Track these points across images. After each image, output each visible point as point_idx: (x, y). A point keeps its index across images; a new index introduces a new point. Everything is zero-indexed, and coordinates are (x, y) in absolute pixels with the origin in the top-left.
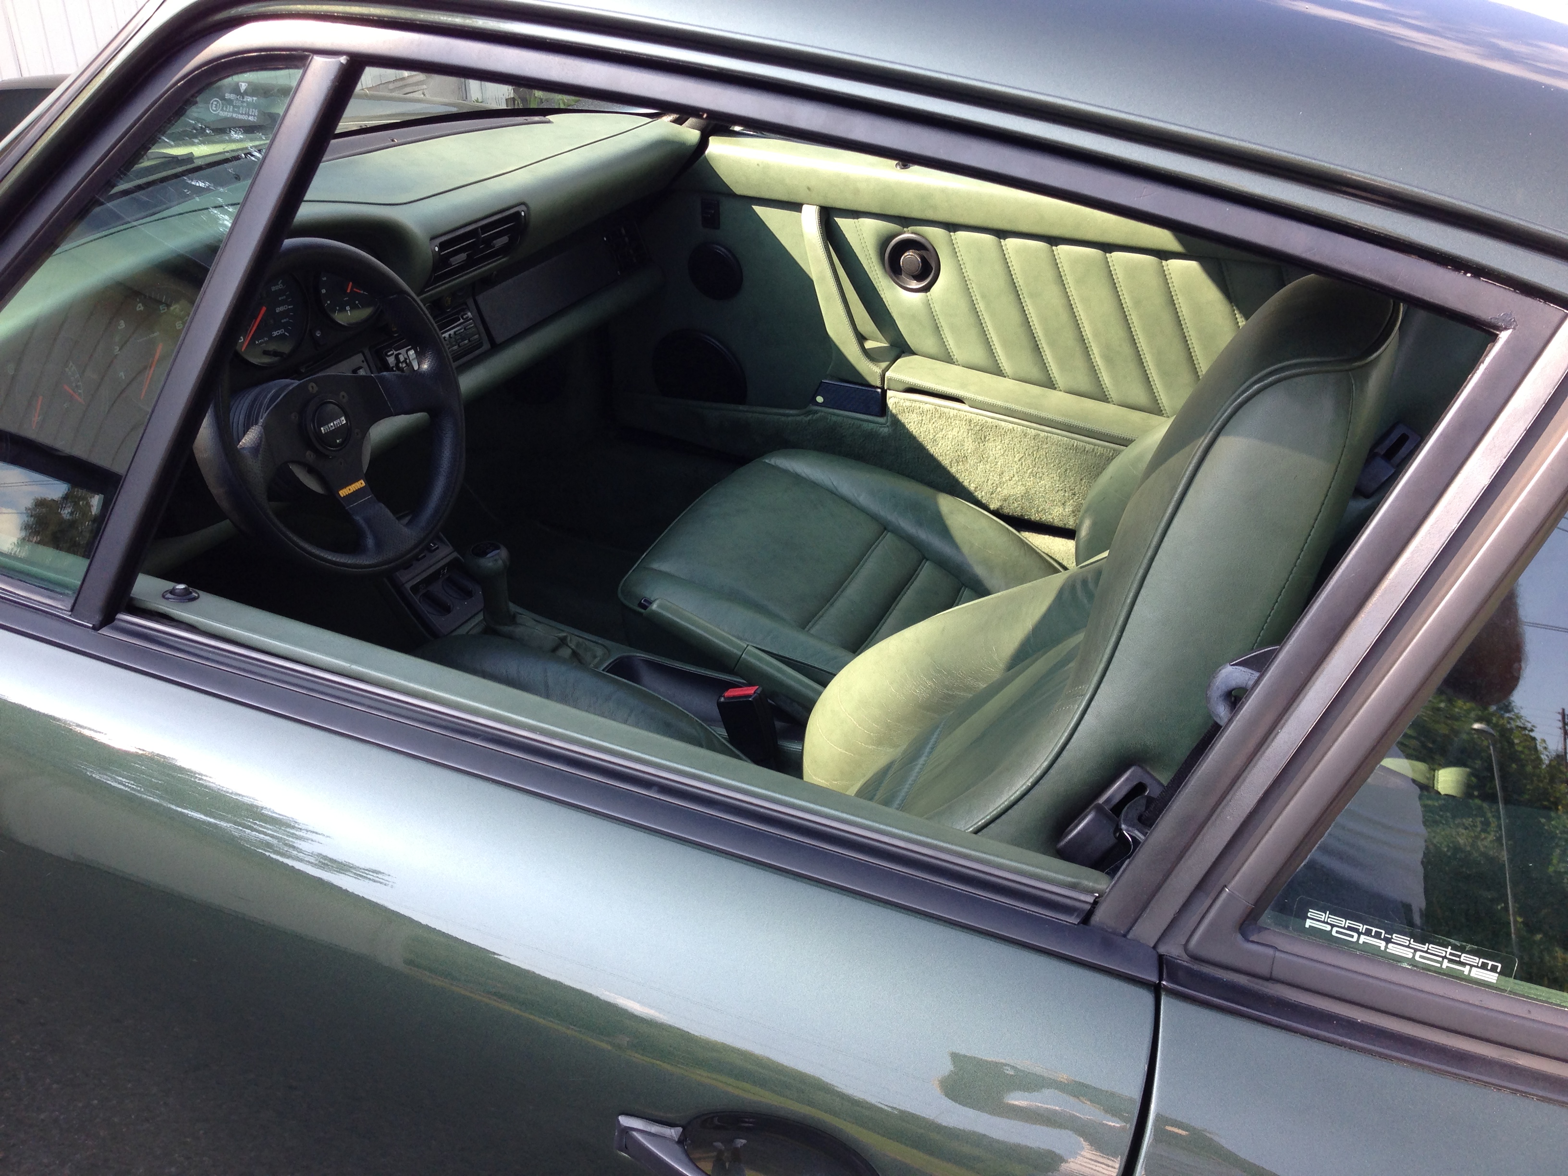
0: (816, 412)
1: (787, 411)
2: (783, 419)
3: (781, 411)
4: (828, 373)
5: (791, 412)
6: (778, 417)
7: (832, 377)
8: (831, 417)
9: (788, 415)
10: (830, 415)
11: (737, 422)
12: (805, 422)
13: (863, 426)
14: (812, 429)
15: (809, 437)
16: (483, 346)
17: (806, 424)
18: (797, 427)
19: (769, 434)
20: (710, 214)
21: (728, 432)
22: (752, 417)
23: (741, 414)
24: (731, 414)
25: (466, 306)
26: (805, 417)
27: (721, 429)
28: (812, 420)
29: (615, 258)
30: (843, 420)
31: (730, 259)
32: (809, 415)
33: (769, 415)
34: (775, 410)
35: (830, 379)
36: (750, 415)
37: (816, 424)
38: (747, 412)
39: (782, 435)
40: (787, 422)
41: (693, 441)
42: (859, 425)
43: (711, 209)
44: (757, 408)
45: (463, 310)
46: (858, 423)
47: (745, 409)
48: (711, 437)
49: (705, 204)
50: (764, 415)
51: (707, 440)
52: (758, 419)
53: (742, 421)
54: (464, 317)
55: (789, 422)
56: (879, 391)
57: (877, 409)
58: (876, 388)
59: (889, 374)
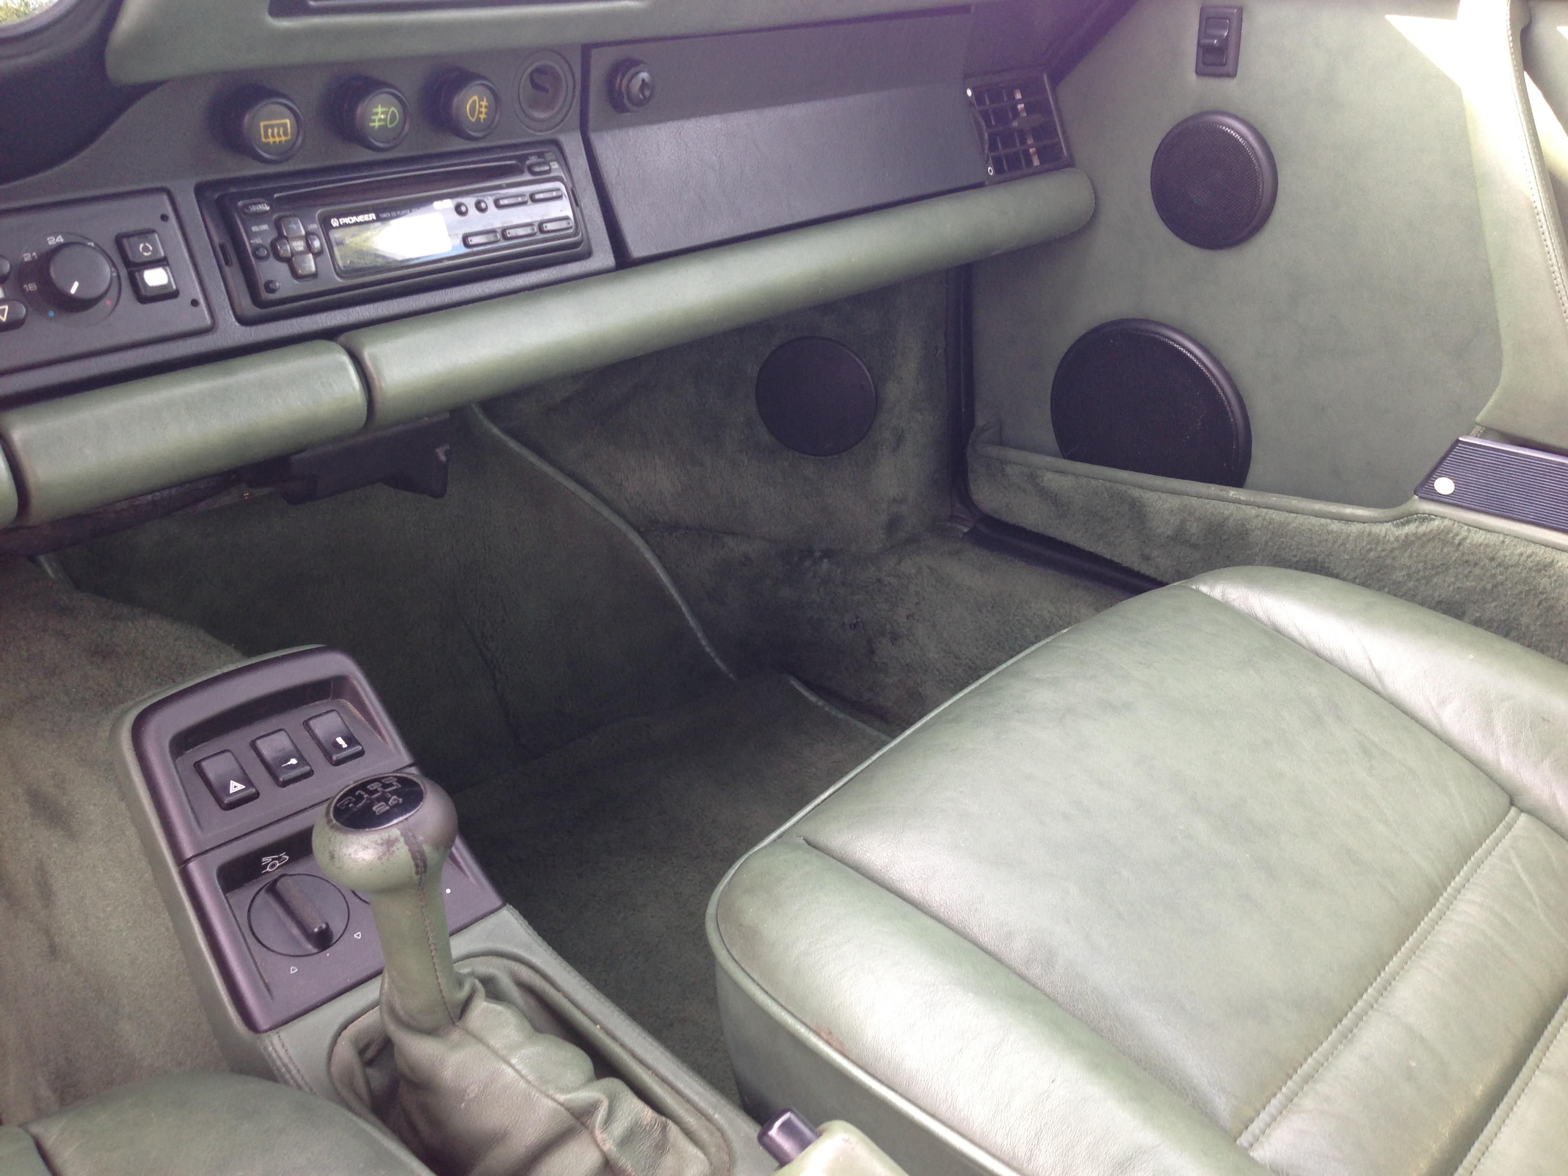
0: (1427, 518)
1: (1349, 510)
2: (1335, 526)
3: (1333, 508)
4: (1478, 419)
5: (1360, 512)
6: (1323, 521)
7: (1488, 432)
8: (1469, 531)
9: (1348, 520)
10: (1466, 527)
11: (1221, 525)
12: (1392, 539)
13: (1560, 564)
14: (1410, 556)
15: (1399, 575)
16: (591, 259)
17: (1396, 545)
18: (1370, 550)
19: (1295, 560)
20: (1220, 38)
21: (1195, 546)
22: (1257, 516)
23: (1233, 507)
24: (1208, 506)
25: (555, 149)
26: (1397, 526)
27: (1179, 537)
28: (1415, 534)
29: (986, 136)
30: (1503, 542)
31: (1253, 148)
32: (1408, 522)
33: (1299, 516)
34: (1318, 506)
35: (1482, 436)
36: (1253, 511)
37: (1423, 546)
38: (1247, 504)
39: (1326, 565)
40: (1344, 536)
41: (1116, 559)
42: (1548, 560)
43: (1222, 27)
44: (1273, 499)
45: (540, 155)
46: (1548, 555)
47: (1242, 498)
48: (1155, 553)
49: (1208, 18)
50: (1287, 514)
51: (1147, 558)
52: (1270, 522)
53: (1231, 523)
54: (537, 169)
55: (1349, 535)
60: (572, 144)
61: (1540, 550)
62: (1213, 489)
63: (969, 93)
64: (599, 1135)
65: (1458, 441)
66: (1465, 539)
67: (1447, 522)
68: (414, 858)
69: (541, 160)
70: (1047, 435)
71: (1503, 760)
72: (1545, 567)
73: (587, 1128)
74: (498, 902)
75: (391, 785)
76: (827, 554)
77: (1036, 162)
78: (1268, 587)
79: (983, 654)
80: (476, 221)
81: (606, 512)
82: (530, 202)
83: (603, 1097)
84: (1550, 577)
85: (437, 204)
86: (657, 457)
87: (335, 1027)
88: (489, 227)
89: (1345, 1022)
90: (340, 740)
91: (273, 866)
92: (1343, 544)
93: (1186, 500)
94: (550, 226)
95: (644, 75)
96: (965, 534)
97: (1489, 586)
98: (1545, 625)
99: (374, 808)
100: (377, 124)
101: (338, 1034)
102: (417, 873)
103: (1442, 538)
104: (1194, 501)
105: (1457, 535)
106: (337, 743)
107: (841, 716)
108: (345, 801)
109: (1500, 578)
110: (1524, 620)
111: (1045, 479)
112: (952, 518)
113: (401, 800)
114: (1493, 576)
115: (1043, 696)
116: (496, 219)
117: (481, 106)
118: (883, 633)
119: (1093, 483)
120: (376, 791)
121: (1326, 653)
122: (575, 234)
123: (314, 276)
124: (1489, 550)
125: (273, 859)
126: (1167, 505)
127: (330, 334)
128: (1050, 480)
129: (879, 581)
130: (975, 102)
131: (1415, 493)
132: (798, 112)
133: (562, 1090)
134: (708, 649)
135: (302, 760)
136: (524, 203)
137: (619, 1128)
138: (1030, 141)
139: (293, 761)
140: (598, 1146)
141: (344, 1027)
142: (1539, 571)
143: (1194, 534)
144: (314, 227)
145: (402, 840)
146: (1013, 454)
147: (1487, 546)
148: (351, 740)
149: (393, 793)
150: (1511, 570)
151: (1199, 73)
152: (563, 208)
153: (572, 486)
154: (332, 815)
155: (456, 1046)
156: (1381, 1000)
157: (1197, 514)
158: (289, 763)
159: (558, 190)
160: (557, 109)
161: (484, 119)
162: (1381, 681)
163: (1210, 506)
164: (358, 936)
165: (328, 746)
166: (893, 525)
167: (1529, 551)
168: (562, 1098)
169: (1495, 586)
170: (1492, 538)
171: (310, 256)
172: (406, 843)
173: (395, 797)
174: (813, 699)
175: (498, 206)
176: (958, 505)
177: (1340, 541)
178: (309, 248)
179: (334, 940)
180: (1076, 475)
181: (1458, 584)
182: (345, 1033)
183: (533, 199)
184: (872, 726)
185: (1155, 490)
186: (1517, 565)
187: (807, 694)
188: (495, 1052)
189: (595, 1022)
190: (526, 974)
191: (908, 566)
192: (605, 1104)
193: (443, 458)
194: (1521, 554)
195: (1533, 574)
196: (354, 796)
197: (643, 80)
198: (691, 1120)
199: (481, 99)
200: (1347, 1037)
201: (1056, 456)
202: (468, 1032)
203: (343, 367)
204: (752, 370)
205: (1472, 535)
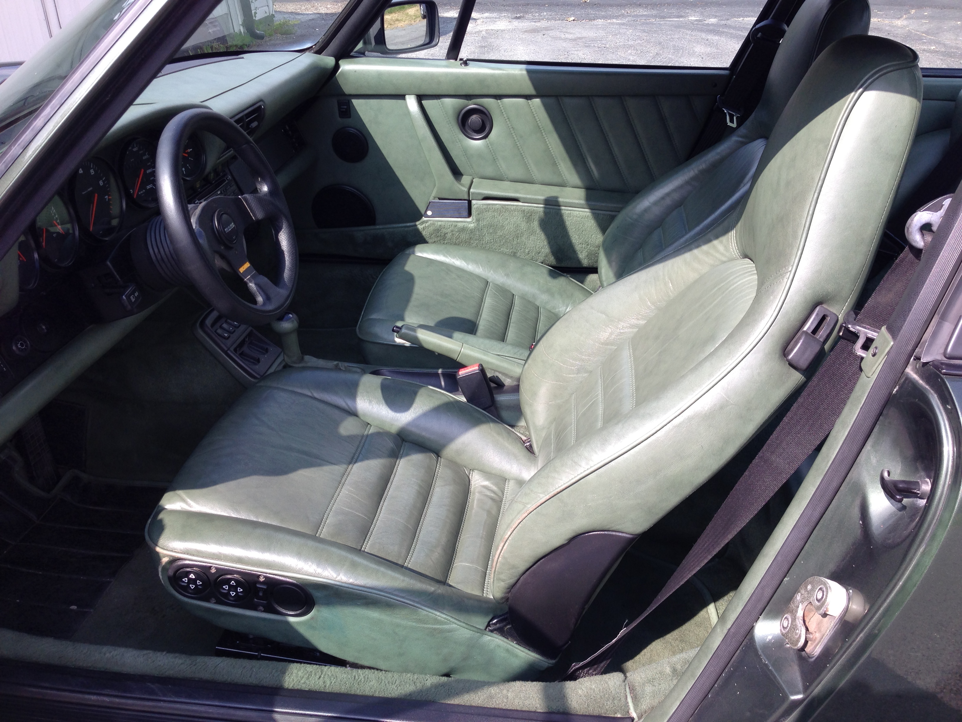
0: (427, 222)
1: (408, 224)
2: (406, 229)
4: (433, 195)
5: (411, 224)
6: (403, 229)
8: (437, 222)
13: (458, 225)
14: (426, 232)
20: (345, 108)
24: (372, 232)
30: (445, 223)
33: (397, 229)
34: (401, 225)
35: (435, 199)
38: (382, 229)
41: (348, 255)
43: (345, 106)
44: (386, 226)
46: (455, 224)
48: (359, 249)
49: (340, 104)
51: (356, 251)
52: (390, 232)
53: (379, 235)
55: (410, 230)
56: (467, 202)
57: (466, 213)
58: (465, 200)
59: (471, 190)
61: (453, 223)
65: (430, 202)
66: (437, 225)
67: (432, 222)
70: (312, 223)
72: (455, 227)
84: (457, 229)
93: (365, 232)
98: (459, 241)
103: (432, 226)
105: (435, 224)
109: (447, 232)
114: (445, 232)
126: (360, 234)
128: (321, 236)
131: (423, 216)
147: (442, 225)
150: (448, 230)
151: (340, 117)
157: (368, 235)
167: (451, 224)
169: (446, 234)
170: (443, 223)
180: (329, 232)
181: (438, 236)
185: (355, 231)
186: (449, 228)
201: (317, 228)
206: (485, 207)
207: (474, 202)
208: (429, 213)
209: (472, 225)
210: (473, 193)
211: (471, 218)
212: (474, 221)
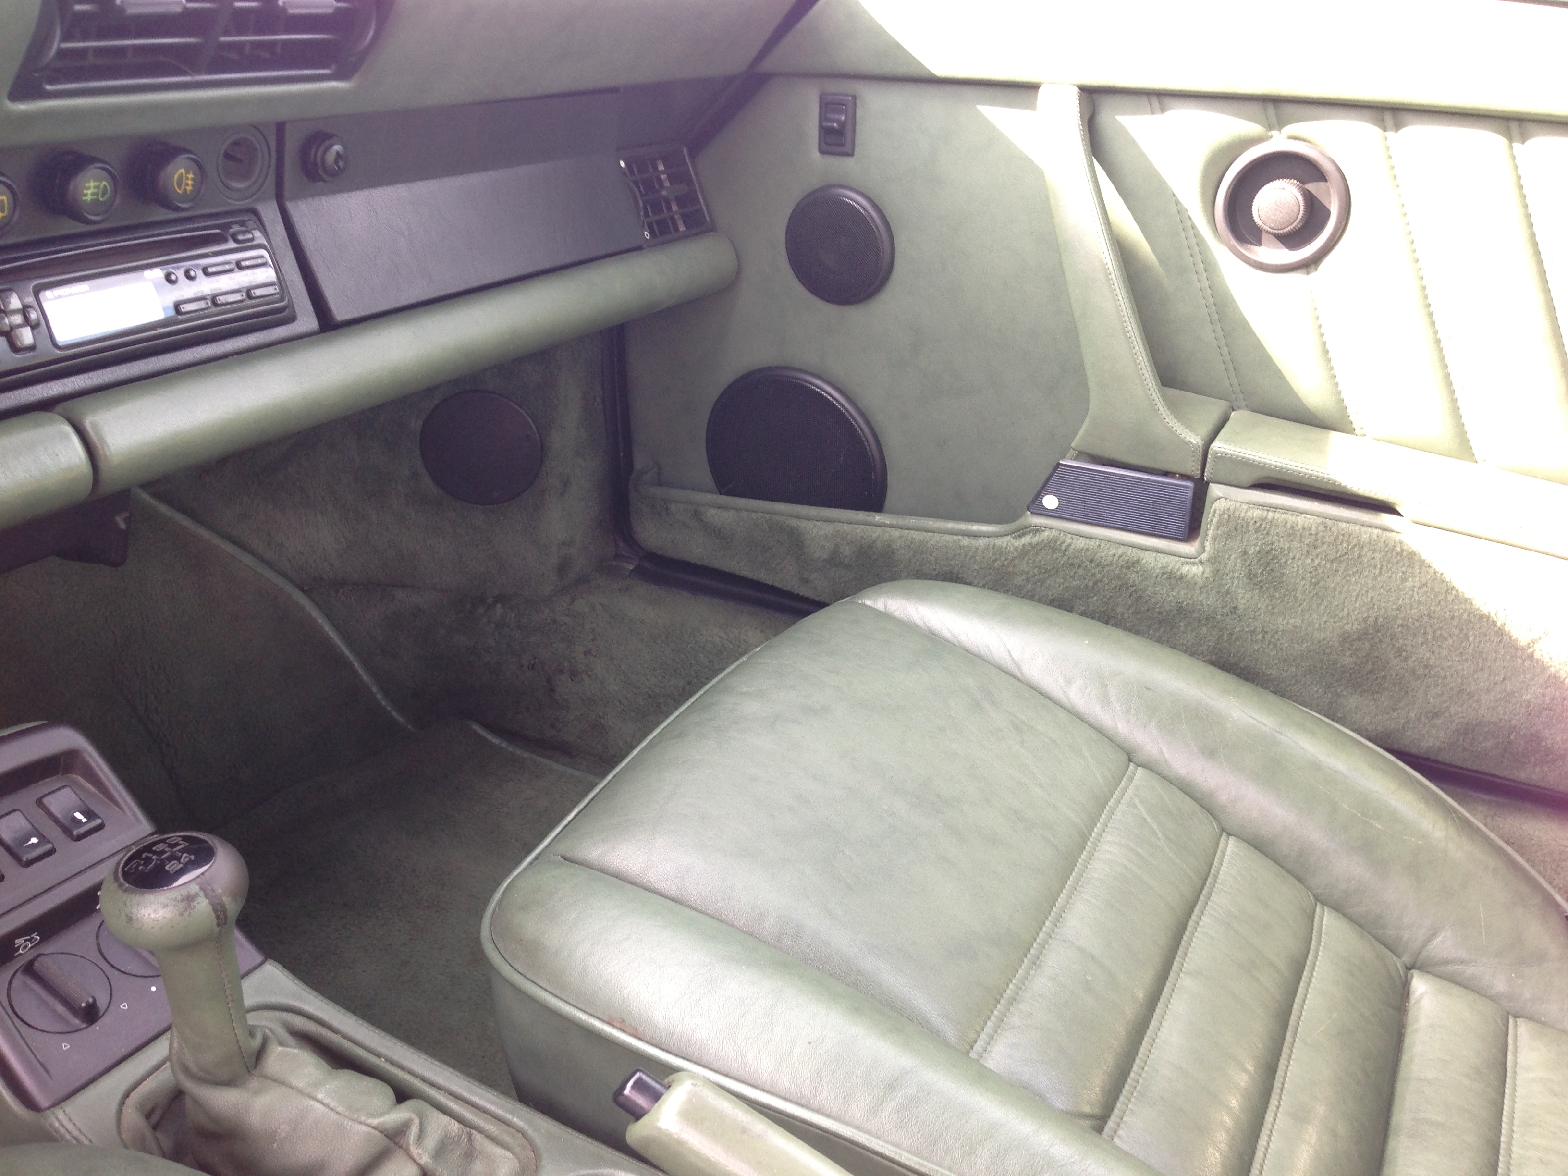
0: (1038, 530)
1: (975, 527)
2: (966, 541)
4: (1073, 445)
5: (985, 528)
6: (955, 537)
7: (1081, 455)
8: (1072, 538)
9: (976, 536)
10: (1070, 536)
11: (870, 547)
12: (1012, 549)
13: (1144, 561)
14: (1028, 564)
15: (1019, 580)
16: (296, 323)
17: (1016, 554)
18: (995, 560)
19: (934, 573)
20: (838, 121)
21: (847, 567)
22: (901, 537)
23: (879, 530)
24: (858, 531)
25: (253, 217)
26: (1015, 538)
27: (834, 560)
28: (1030, 544)
29: (641, 205)
30: (1099, 546)
31: (872, 218)
32: (1024, 534)
33: (936, 534)
34: (950, 525)
35: (1076, 459)
36: (896, 533)
37: (1037, 554)
38: (892, 526)
39: (960, 575)
40: (973, 549)
41: (777, 584)
42: (1135, 558)
43: (840, 112)
44: (912, 521)
45: (242, 223)
46: (1133, 554)
47: (887, 522)
48: (813, 576)
49: (827, 104)
50: (926, 534)
51: (806, 581)
52: (912, 543)
53: (879, 545)
54: (241, 237)
55: (977, 549)
56: (1190, 484)
57: (1180, 524)
58: (1185, 477)
59: (1218, 446)
60: (270, 212)
61: (1129, 551)
62: (861, 515)
63: (622, 164)
64: (414, 1151)
65: (1059, 464)
66: (1069, 545)
67: (1054, 532)
68: (215, 910)
69: (245, 229)
70: (703, 474)
71: (1119, 726)
72: (1132, 564)
73: (401, 1147)
74: (259, 958)
75: (177, 844)
76: (500, 599)
77: (682, 228)
78: (922, 598)
79: (661, 682)
80: (186, 290)
81: (269, 574)
82: (237, 270)
83: (413, 1116)
84: (1137, 572)
85: (148, 274)
86: (319, 515)
87: (119, 1096)
88: (200, 295)
89: (1032, 951)
90: (78, 815)
91: (26, 947)
92: (973, 557)
93: (839, 526)
94: (258, 292)
95: (337, 148)
96: (632, 571)
97: (1091, 584)
98: (1136, 613)
99: (167, 868)
100: (89, 198)
101: (122, 1103)
102: (218, 925)
103: (1052, 545)
104: (846, 527)
105: (1063, 542)
106: (75, 818)
107: (526, 755)
108: (133, 864)
109: (1099, 576)
110: (1119, 610)
111: (709, 515)
112: (617, 557)
113: (192, 857)
114: (1094, 575)
115: (753, 707)
116: (206, 286)
117: (187, 179)
118: (561, 672)
119: (754, 515)
120: (163, 852)
121: (975, 650)
122: (282, 299)
123: (32, 348)
124: (1089, 553)
125: (26, 941)
126: (822, 532)
127: (46, 406)
128: (712, 515)
129: (554, 621)
130: (628, 174)
131: (1028, 509)
132: (474, 179)
133: (372, 1115)
134: (384, 703)
135: (41, 836)
136: (231, 271)
137: (432, 1141)
138: (675, 208)
139: (34, 840)
140: (415, 1161)
141: (127, 1095)
142: (1129, 568)
143: (846, 557)
144: (30, 300)
145: (202, 894)
146: (675, 493)
147: (1087, 550)
148: (89, 814)
149: (183, 851)
150: (1107, 569)
151: (822, 151)
152: (267, 274)
153: (230, 548)
154: (122, 880)
155: (258, 1092)
156: (1056, 930)
157: (849, 537)
158: (30, 842)
159: (263, 257)
160: (253, 179)
161: (191, 191)
162: (1019, 669)
163: (859, 530)
164: (124, 1006)
165: (66, 823)
166: (563, 567)
167: (1120, 553)
168: (375, 1122)
169: (1095, 583)
170: (1092, 544)
171: (29, 328)
172: (206, 896)
173: (185, 855)
174: (496, 741)
175: (206, 273)
176: (621, 545)
177: (970, 554)
178: (27, 321)
179: (101, 1013)
180: (738, 510)
181: (1067, 584)
182: (130, 1101)
183: (239, 266)
184: (557, 761)
185: (808, 519)
186: (1111, 564)
187: (490, 737)
188: (300, 1091)
189: (379, 1056)
190: (299, 1022)
191: (580, 605)
192: (417, 1121)
193: (123, 526)
194: (1114, 555)
195: (1124, 571)
196: (141, 859)
197: (338, 153)
198: (491, 1127)
199: (187, 172)
200: (1036, 963)
201: (710, 491)
202: (266, 1077)
203: (66, 437)
204: (416, 425)
205: (1074, 541)
206: (1257, 513)
207: (1215, 490)
208: (1050, 502)
209: (1196, 570)
210: (1223, 458)
211: (1196, 544)
212: (1204, 557)
